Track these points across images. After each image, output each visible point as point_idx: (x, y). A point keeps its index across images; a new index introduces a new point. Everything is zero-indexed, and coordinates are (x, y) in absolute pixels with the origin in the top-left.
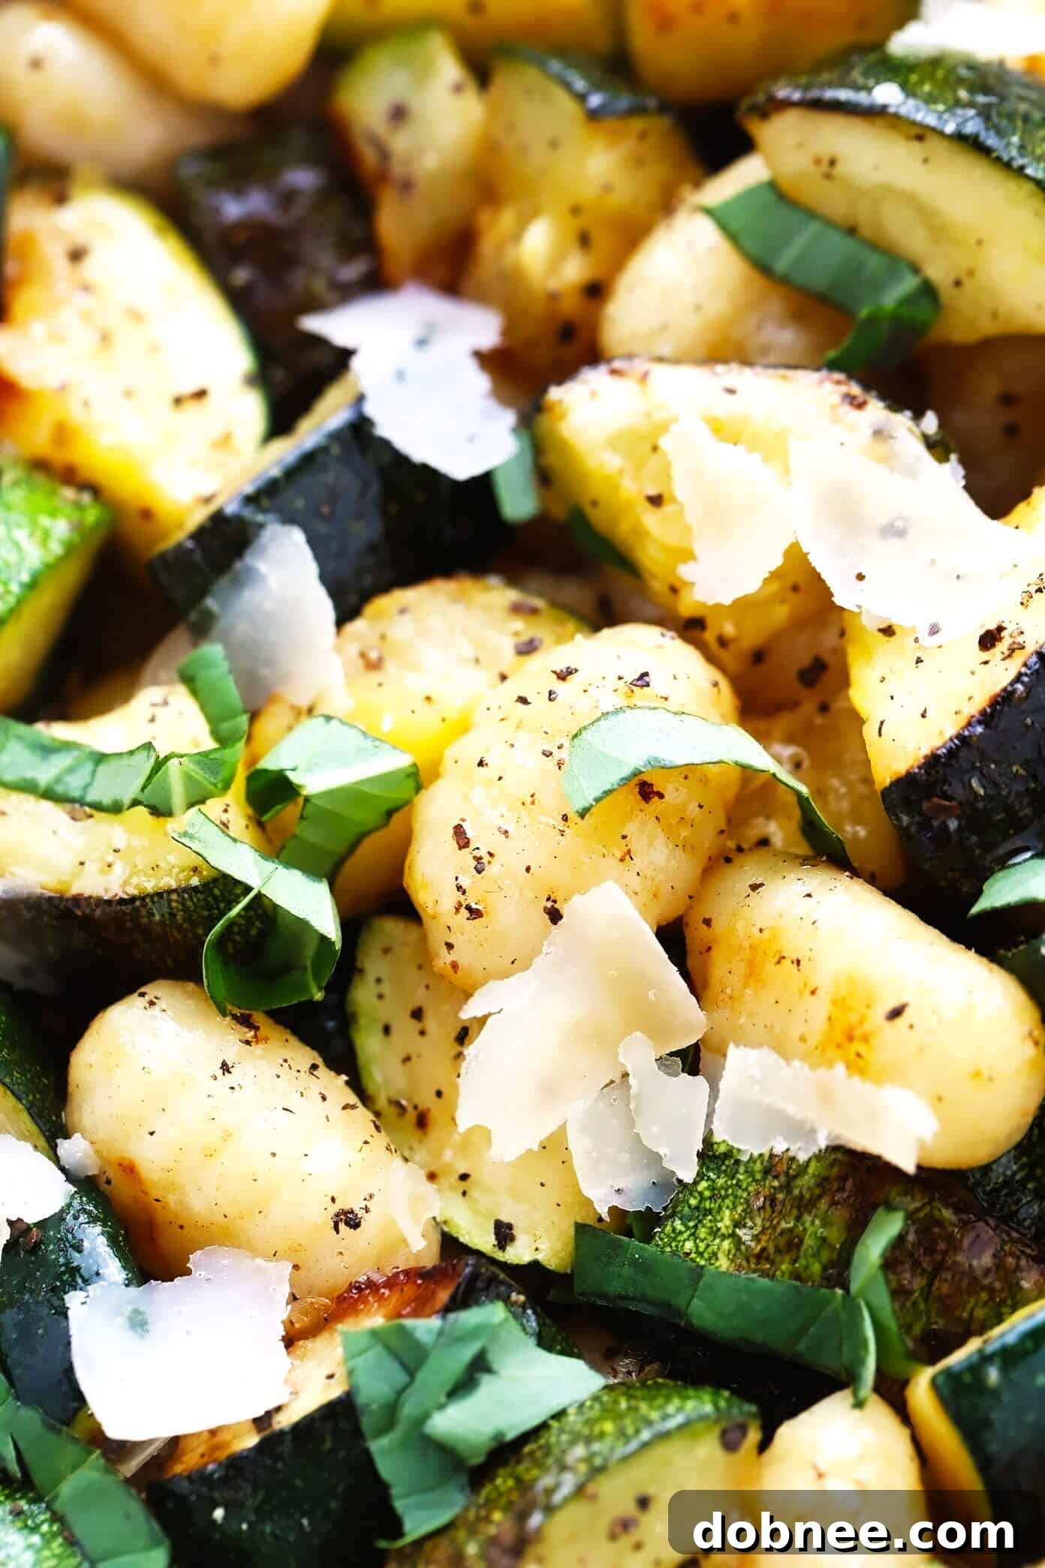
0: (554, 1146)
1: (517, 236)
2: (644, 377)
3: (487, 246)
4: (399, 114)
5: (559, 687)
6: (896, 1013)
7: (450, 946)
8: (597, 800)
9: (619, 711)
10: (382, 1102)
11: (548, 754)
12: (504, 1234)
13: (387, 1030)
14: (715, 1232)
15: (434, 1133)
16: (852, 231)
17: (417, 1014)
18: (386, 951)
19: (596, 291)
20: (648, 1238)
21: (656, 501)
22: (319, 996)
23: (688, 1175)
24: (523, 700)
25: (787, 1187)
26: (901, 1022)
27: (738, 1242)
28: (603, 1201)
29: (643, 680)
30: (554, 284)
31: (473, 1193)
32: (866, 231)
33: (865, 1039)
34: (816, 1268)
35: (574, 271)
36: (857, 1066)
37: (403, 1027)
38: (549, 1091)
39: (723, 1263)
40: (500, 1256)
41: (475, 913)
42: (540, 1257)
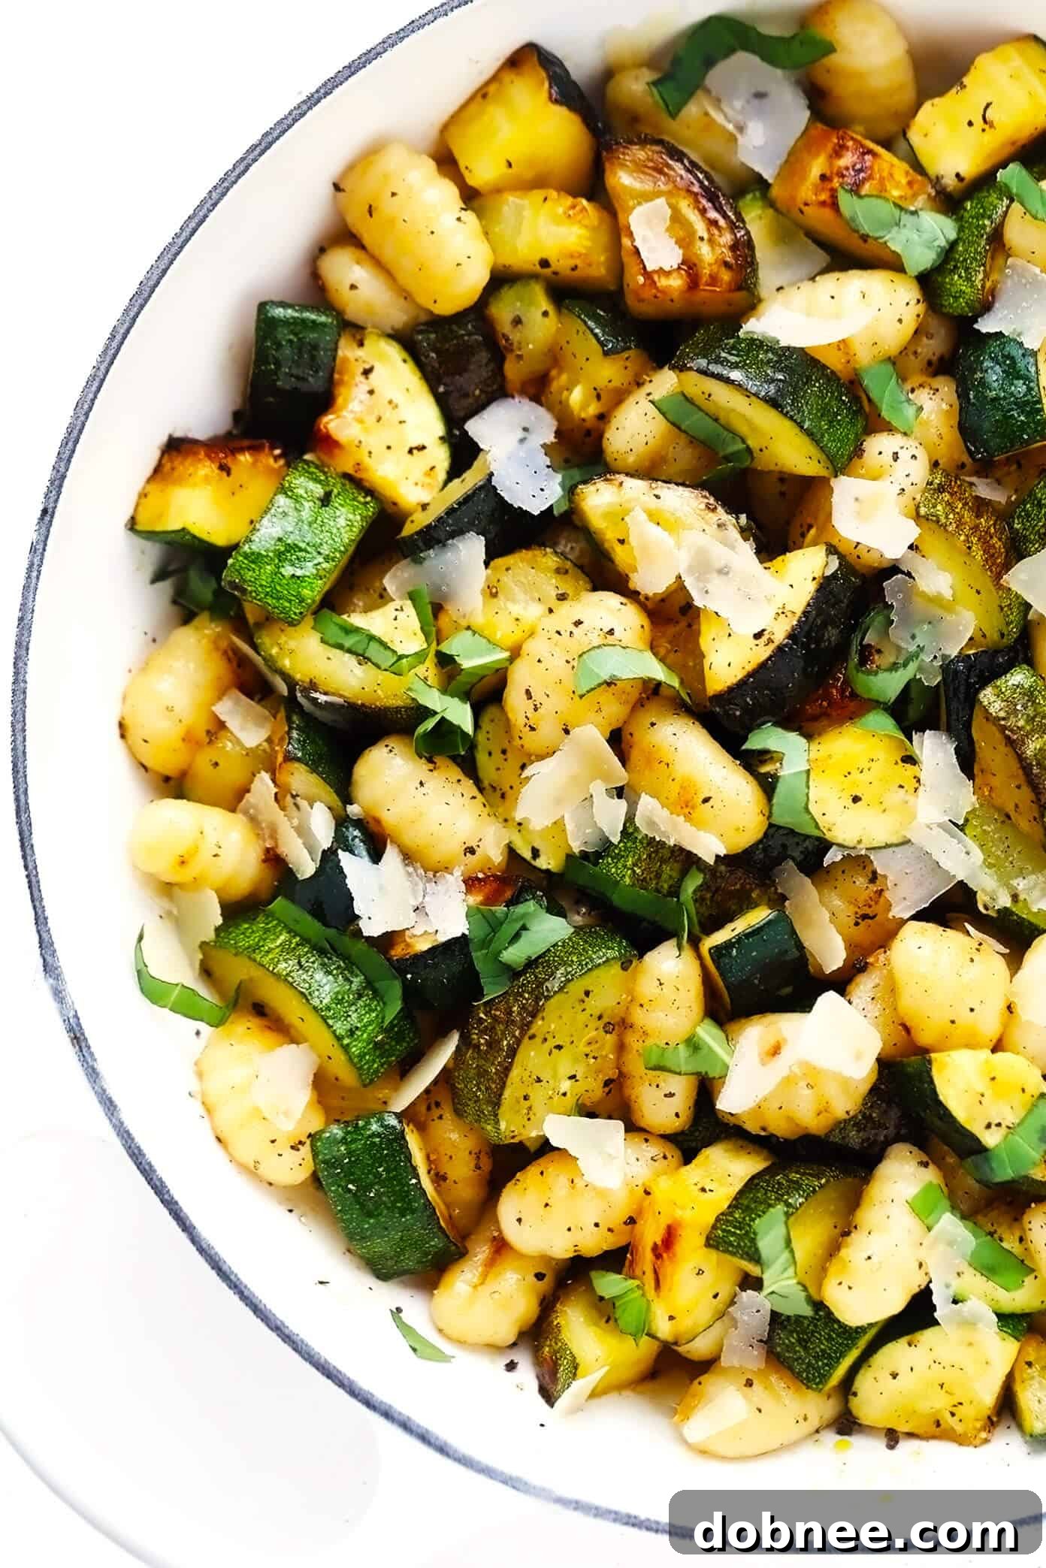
0: (559, 824)
1: (569, 389)
2: (621, 484)
3: (555, 386)
4: (517, 321)
5: (575, 630)
6: (706, 800)
7: (520, 738)
8: (588, 692)
9: (599, 647)
10: (486, 783)
11: (568, 662)
12: (536, 853)
13: (490, 754)
14: (625, 866)
15: (508, 802)
16: (716, 420)
17: (504, 752)
18: (492, 721)
19: (603, 418)
20: (596, 864)
21: (622, 542)
22: (463, 753)
23: (615, 840)
24: (559, 633)
25: (656, 852)
26: (708, 805)
27: (634, 872)
28: (576, 847)
29: (611, 632)
30: (583, 415)
31: (523, 832)
32: (722, 421)
33: (693, 808)
34: (666, 886)
35: (593, 409)
36: (688, 817)
37: (497, 756)
38: (558, 801)
39: (627, 880)
40: (533, 862)
41: (533, 729)
42: (550, 867)
